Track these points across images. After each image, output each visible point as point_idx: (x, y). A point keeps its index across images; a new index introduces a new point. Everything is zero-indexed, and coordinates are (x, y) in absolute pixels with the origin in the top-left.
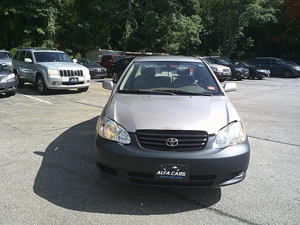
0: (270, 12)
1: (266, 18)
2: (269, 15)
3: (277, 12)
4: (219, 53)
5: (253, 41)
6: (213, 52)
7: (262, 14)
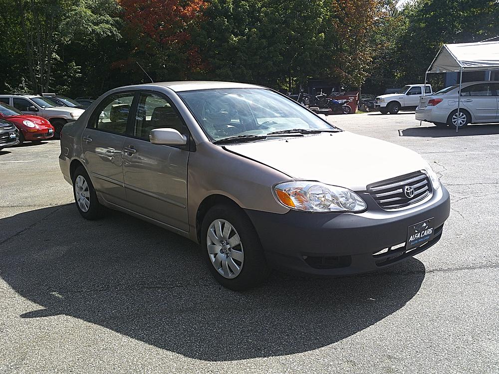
0: (107, 22)
1: (103, 31)
2: (107, 26)
3: (117, 22)
4: (23, 89)
5: (79, 69)
6: (13, 87)
7: (96, 24)
